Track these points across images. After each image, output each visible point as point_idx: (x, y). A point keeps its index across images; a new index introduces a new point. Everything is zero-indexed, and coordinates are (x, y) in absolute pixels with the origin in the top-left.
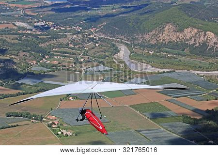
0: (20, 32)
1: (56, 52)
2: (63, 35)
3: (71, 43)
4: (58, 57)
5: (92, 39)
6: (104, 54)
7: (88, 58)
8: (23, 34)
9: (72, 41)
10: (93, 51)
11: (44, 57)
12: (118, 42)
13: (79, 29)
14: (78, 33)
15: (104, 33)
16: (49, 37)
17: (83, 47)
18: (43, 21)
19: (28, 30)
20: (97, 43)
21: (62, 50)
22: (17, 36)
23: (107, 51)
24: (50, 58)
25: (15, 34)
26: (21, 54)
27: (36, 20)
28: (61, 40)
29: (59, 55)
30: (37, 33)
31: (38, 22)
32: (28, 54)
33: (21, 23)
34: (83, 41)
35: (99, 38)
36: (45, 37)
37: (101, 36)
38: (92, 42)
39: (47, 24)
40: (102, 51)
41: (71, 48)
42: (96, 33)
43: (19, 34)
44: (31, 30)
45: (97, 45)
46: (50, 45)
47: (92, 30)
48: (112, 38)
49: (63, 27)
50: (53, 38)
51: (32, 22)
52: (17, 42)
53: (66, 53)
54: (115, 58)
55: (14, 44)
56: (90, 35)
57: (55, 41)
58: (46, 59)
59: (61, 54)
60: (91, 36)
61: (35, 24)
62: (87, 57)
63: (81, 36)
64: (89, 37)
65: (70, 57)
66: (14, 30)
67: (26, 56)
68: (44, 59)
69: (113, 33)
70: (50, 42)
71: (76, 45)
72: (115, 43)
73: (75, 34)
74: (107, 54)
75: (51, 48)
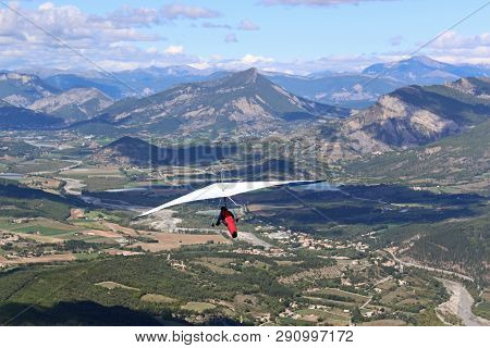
0: (239, 251)
1: (313, 295)
2: (328, 260)
3: (345, 278)
4: (318, 307)
5: (391, 271)
6: (416, 301)
7: (382, 310)
8: (245, 257)
9: (349, 273)
10: (392, 295)
11: (288, 306)
12: (448, 277)
13: (361, 247)
14: (361, 256)
15: (416, 257)
16: (298, 263)
17: (372, 287)
18: (286, 230)
19: (256, 247)
20: (400, 277)
21: (327, 291)
22: (229, 260)
23: (423, 296)
24: (300, 307)
25: (228, 256)
26: (241, 298)
27: (272, 228)
28: (325, 272)
29: (320, 303)
30: (275, 255)
31: (275, 231)
32: (254, 299)
34: (371, 272)
35: (406, 268)
36: (290, 263)
37: (408, 265)
38: (390, 277)
39: (295, 236)
40: (412, 297)
41: (345, 288)
42: (398, 257)
43: (236, 255)
44: (262, 248)
45: (401, 283)
46: (301, 280)
47: (391, 251)
48: (433, 269)
49: (329, 243)
50: (306, 267)
51: (263, 232)
52: (232, 272)
53: (334, 298)
54: (440, 312)
55: (224, 277)
56: (385, 260)
57: (311, 273)
58: (291, 309)
59: (324, 301)
60: (388, 264)
61: (271, 236)
62: (380, 308)
63: (366, 263)
64: (385, 264)
65: (343, 307)
66: (225, 247)
67: (250, 302)
68: (287, 311)
69: (435, 258)
70: (301, 275)
71: (357, 282)
72: (439, 280)
73: (353, 259)
74: (422, 302)
75: (302, 285)
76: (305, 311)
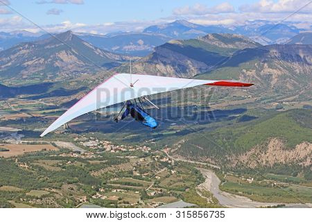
0: (63, 155)
1: (114, 183)
2: (124, 159)
3: (136, 170)
4: (118, 190)
5: (166, 164)
6: (183, 184)
7: (161, 191)
8: (68, 159)
9: (138, 167)
10: (168, 180)
11: (98, 191)
12: (203, 167)
13: (146, 150)
14: (146, 155)
15: (182, 155)
16: (104, 161)
17: (154, 176)
18: (95, 140)
19: (75, 152)
20: (172, 169)
21: (124, 179)
22: (58, 161)
23: (188, 180)
24: (106, 191)
25: (57, 159)
26: (66, 187)
27: (85, 139)
28: (122, 167)
29: (119, 188)
30: (87, 157)
31: (88, 141)
32: (75, 187)
33: (64, 143)
34: (153, 165)
35: (175, 162)
36: (99, 162)
37: (177, 160)
38: (166, 168)
39: (100, 144)
40: (181, 181)
41: (135, 177)
42: (171, 154)
43: (62, 158)
44: (79, 153)
45: (173, 172)
46: (106, 173)
47: (165, 152)
48: (193, 162)
49: (124, 148)
50: (109, 164)
51: (79, 142)
52: (59, 169)
53: (129, 184)
54: (199, 190)
55: (55, 173)
56: (162, 158)
57: (113, 168)
58: (100, 193)
59: (122, 186)
60: (164, 160)
61: (84, 144)
62: (159, 189)
63: (149, 160)
64: (162, 160)
65: (135, 190)
66: (54, 152)
67: (72, 189)
68: (98, 194)
69: (195, 154)
70: (106, 170)
71: (144, 173)
72: (198, 169)
73: (141, 157)
74: (188, 184)
75: (107, 176)
76: (109, 193)
